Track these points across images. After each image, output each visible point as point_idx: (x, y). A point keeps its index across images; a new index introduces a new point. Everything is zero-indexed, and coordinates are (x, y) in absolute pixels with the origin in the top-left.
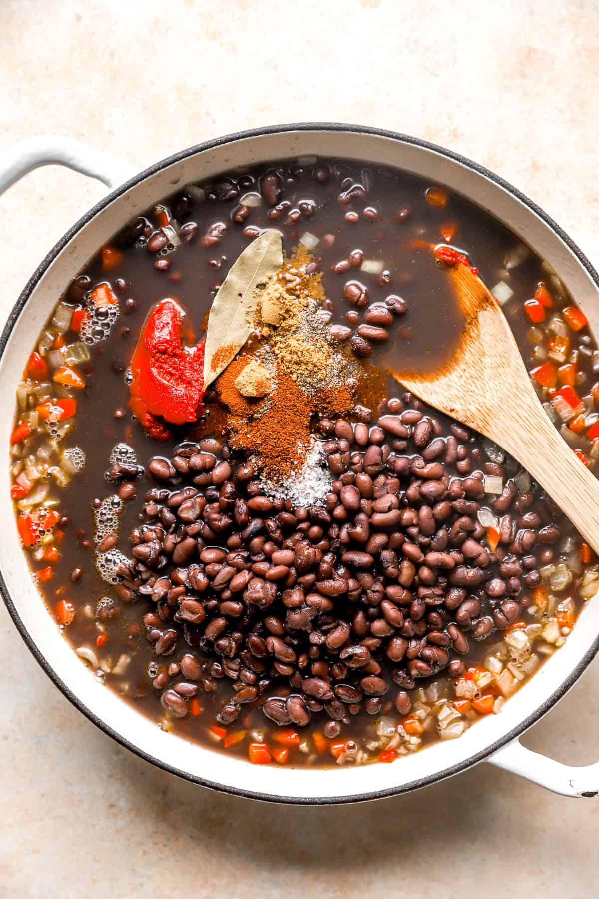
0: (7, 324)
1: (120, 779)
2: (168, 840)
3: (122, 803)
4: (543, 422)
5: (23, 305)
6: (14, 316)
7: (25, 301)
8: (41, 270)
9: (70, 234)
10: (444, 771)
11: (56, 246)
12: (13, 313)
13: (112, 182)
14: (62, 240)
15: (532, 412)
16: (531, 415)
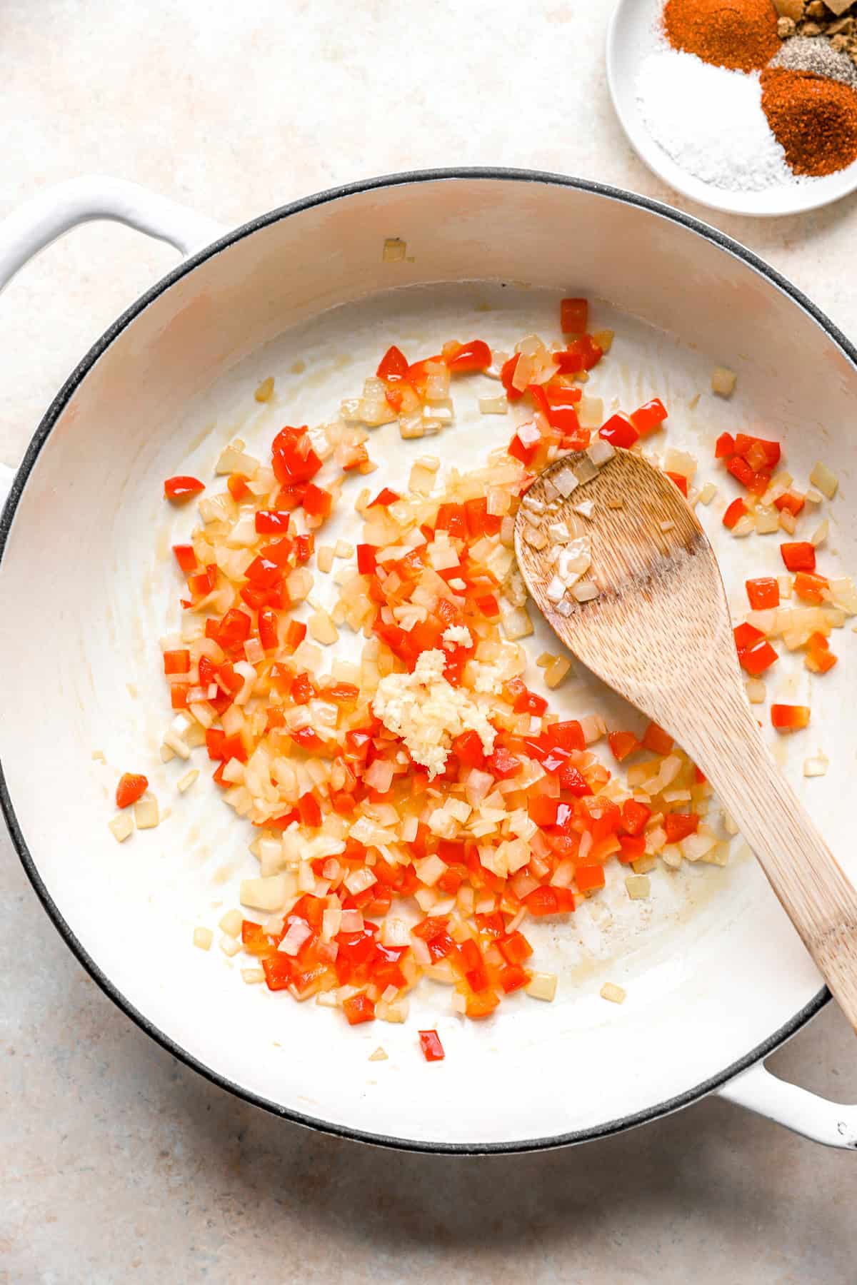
0: (31, 446)
1: (177, 1116)
2: (244, 1205)
3: (178, 1150)
4: (746, 722)
5: (55, 419)
6: (42, 435)
7: (57, 414)
8: (82, 369)
9: (126, 318)
10: (654, 1107)
11: (105, 336)
12: (40, 429)
13: (188, 245)
14: (113, 327)
15: (734, 705)
16: (732, 709)
